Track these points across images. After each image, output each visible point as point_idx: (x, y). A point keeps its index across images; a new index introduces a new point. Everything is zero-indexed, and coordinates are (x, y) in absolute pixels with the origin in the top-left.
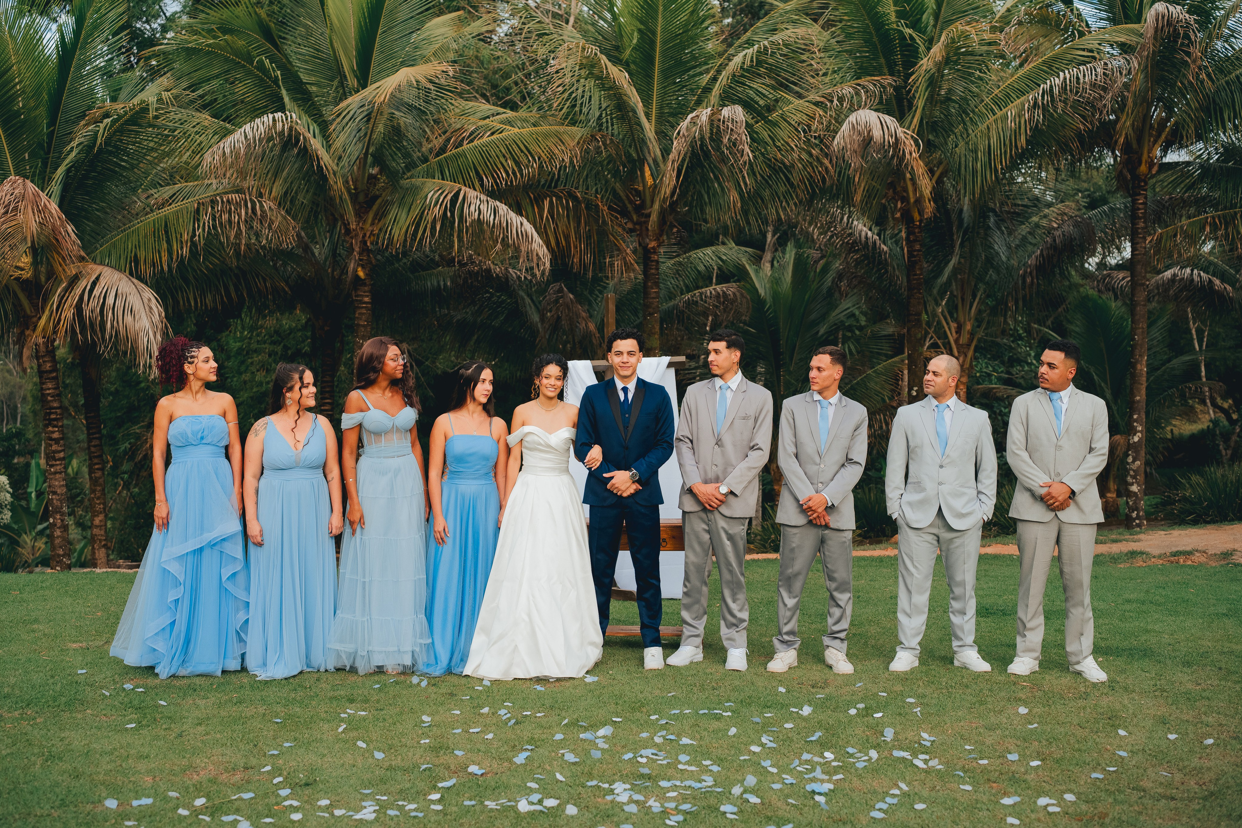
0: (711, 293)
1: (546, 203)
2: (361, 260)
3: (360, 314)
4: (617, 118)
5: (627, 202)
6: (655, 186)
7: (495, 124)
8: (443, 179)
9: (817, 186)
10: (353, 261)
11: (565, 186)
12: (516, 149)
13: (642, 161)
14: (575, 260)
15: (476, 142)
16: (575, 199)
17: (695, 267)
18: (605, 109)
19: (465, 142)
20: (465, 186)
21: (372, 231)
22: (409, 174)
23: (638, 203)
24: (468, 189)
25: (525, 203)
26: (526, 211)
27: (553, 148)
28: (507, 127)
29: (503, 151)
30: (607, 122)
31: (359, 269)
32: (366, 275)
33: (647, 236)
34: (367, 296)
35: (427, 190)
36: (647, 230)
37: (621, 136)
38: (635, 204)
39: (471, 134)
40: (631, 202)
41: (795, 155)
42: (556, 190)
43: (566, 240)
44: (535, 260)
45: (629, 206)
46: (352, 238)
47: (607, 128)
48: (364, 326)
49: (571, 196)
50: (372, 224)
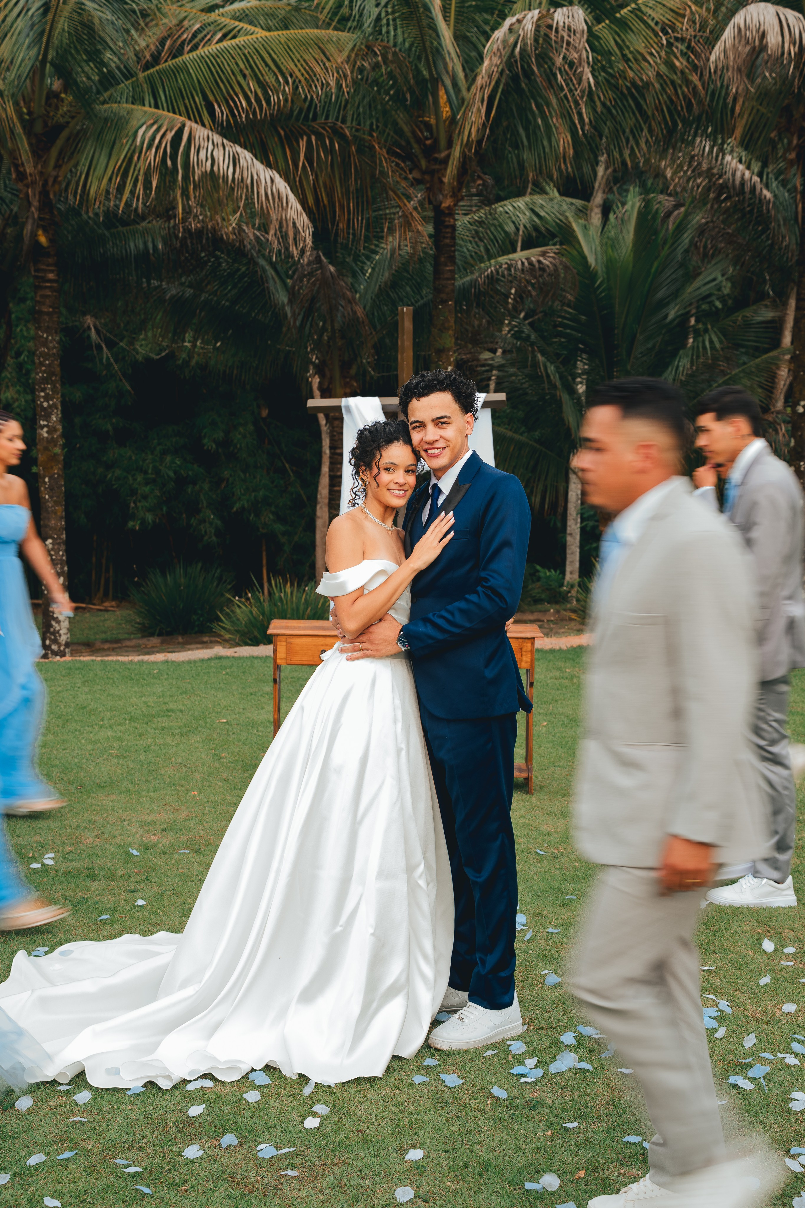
0: (523, 263)
1: (303, 144)
2: (40, 219)
3: (42, 296)
4: (403, 18)
5: (412, 141)
6: (453, 120)
7: (228, 21)
8: (157, 107)
9: (679, 116)
10: (30, 221)
11: (327, 118)
12: (259, 62)
13: (436, 80)
14: (341, 225)
15: (201, 51)
16: (342, 137)
17: (501, 226)
18: (386, 6)
19: (187, 48)
20: (190, 119)
21: (56, 177)
22: (106, 95)
23: (428, 142)
24: (194, 125)
25: (273, 142)
26: (274, 155)
27: (313, 64)
28: (246, 26)
29: (242, 66)
30: (388, 24)
31: (40, 232)
32: (51, 240)
33: (441, 191)
34: (52, 271)
35: (134, 123)
36: (442, 182)
37: (407, 45)
38: (425, 145)
39: (194, 36)
40: (419, 141)
41: (651, 74)
42: (313, 124)
43: (327, 195)
44: (291, 234)
45: (415, 146)
46: (27, 186)
47: (388, 32)
48: (48, 314)
49: (338, 133)
50: (57, 166)
